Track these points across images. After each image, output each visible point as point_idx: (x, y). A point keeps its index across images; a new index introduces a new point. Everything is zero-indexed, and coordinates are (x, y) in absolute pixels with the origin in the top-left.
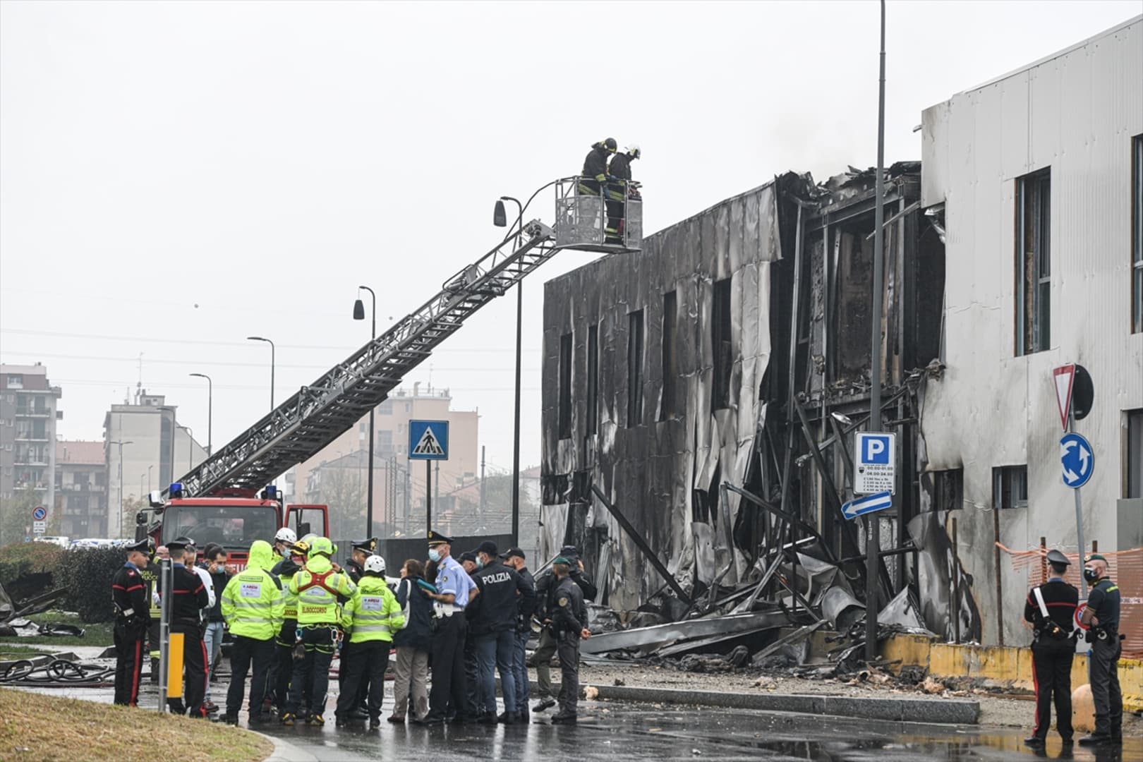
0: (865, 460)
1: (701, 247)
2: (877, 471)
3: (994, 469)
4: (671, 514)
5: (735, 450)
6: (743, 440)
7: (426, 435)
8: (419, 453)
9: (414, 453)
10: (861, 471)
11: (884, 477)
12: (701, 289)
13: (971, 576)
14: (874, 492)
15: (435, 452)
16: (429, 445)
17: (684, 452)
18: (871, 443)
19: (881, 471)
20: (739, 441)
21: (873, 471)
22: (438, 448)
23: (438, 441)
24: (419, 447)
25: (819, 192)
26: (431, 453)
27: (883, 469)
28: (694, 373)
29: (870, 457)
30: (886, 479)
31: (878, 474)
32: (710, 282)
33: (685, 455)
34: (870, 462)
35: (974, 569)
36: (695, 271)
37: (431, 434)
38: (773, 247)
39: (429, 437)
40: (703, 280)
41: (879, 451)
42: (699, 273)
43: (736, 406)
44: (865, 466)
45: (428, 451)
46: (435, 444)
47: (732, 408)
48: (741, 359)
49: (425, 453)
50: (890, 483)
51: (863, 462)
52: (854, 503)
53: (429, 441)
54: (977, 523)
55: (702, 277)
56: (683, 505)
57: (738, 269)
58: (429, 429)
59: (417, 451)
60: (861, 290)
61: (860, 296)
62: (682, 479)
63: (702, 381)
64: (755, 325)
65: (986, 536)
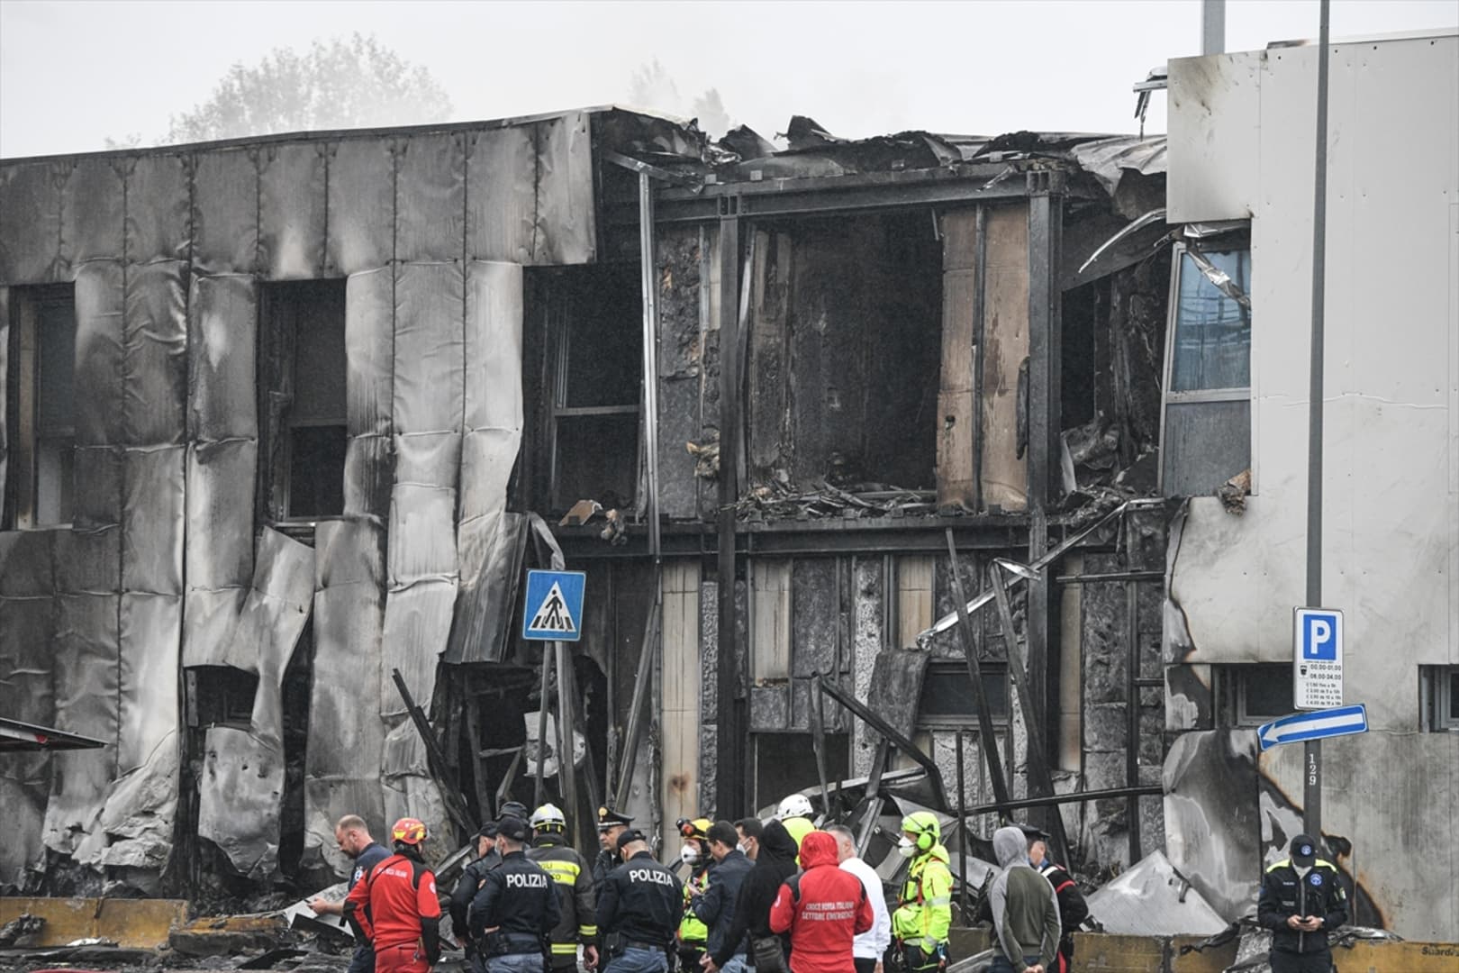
0: (1308, 655)
1: (195, 213)
2: (1322, 672)
3: (1420, 667)
4: (55, 710)
5: (375, 595)
6: (408, 580)
7: (550, 596)
8: (539, 628)
9: (530, 628)
10: (1303, 672)
11: (1331, 681)
12: (195, 290)
13: (1344, 839)
14: (1320, 706)
15: (562, 627)
16: (554, 614)
17: (119, 592)
18: (1315, 624)
19: (1326, 672)
20: (391, 580)
21: (1317, 672)
22: (567, 619)
23: (569, 608)
24: (539, 618)
25: (713, 156)
26: (557, 629)
27: (1330, 668)
28: (167, 446)
29: (1314, 650)
30: (1333, 686)
31: (1322, 676)
32: (246, 281)
33: (126, 600)
34: (1314, 657)
35: (1354, 829)
36: (167, 253)
37: (559, 595)
38: (540, 238)
39: (555, 601)
40: (200, 272)
41: (1325, 638)
42: (189, 259)
43: (376, 519)
44: (1308, 663)
45: (552, 626)
46: (564, 612)
47: (354, 520)
48: (390, 432)
49: (548, 628)
50: (1338, 692)
51: (1306, 657)
52: (1278, 725)
53: (555, 608)
54: (1364, 754)
55: (202, 267)
56: (114, 692)
57: (370, 264)
58: (556, 587)
59: (535, 626)
60: (774, 332)
61: (772, 341)
62: (112, 644)
63: (201, 462)
64: (452, 373)
65: (1397, 775)
